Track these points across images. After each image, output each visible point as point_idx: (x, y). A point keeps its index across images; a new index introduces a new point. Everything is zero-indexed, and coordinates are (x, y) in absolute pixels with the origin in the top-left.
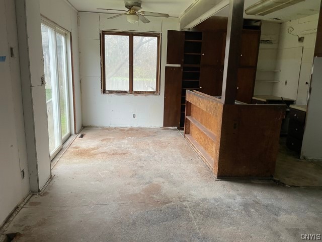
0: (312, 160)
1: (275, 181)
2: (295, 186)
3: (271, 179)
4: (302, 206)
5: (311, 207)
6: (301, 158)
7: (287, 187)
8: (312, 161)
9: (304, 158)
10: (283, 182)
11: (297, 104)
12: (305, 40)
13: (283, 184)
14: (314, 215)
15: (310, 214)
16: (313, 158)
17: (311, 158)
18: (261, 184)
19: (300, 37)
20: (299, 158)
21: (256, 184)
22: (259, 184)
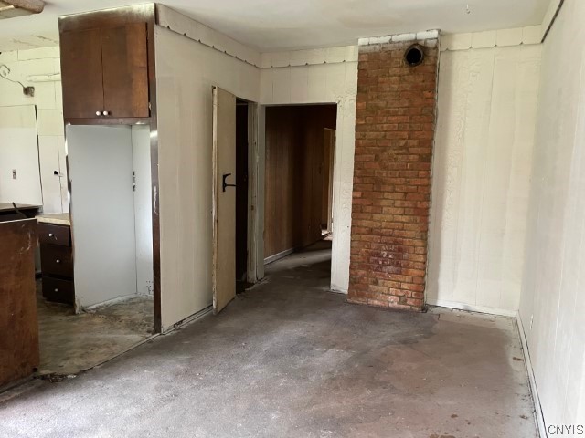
0: (97, 308)
1: (44, 377)
2: (84, 372)
3: (35, 378)
4: (111, 404)
5: (125, 397)
6: (77, 312)
7: (72, 379)
8: (98, 312)
9: (83, 310)
10: (60, 373)
11: (45, 213)
12: (36, 92)
13: (62, 376)
14: (135, 410)
15: (127, 412)
16: (97, 305)
17: (94, 307)
18: (17, 397)
19: (26, 86)
20: (74, 313)
21: (7, 401)
22: (12, 399)
